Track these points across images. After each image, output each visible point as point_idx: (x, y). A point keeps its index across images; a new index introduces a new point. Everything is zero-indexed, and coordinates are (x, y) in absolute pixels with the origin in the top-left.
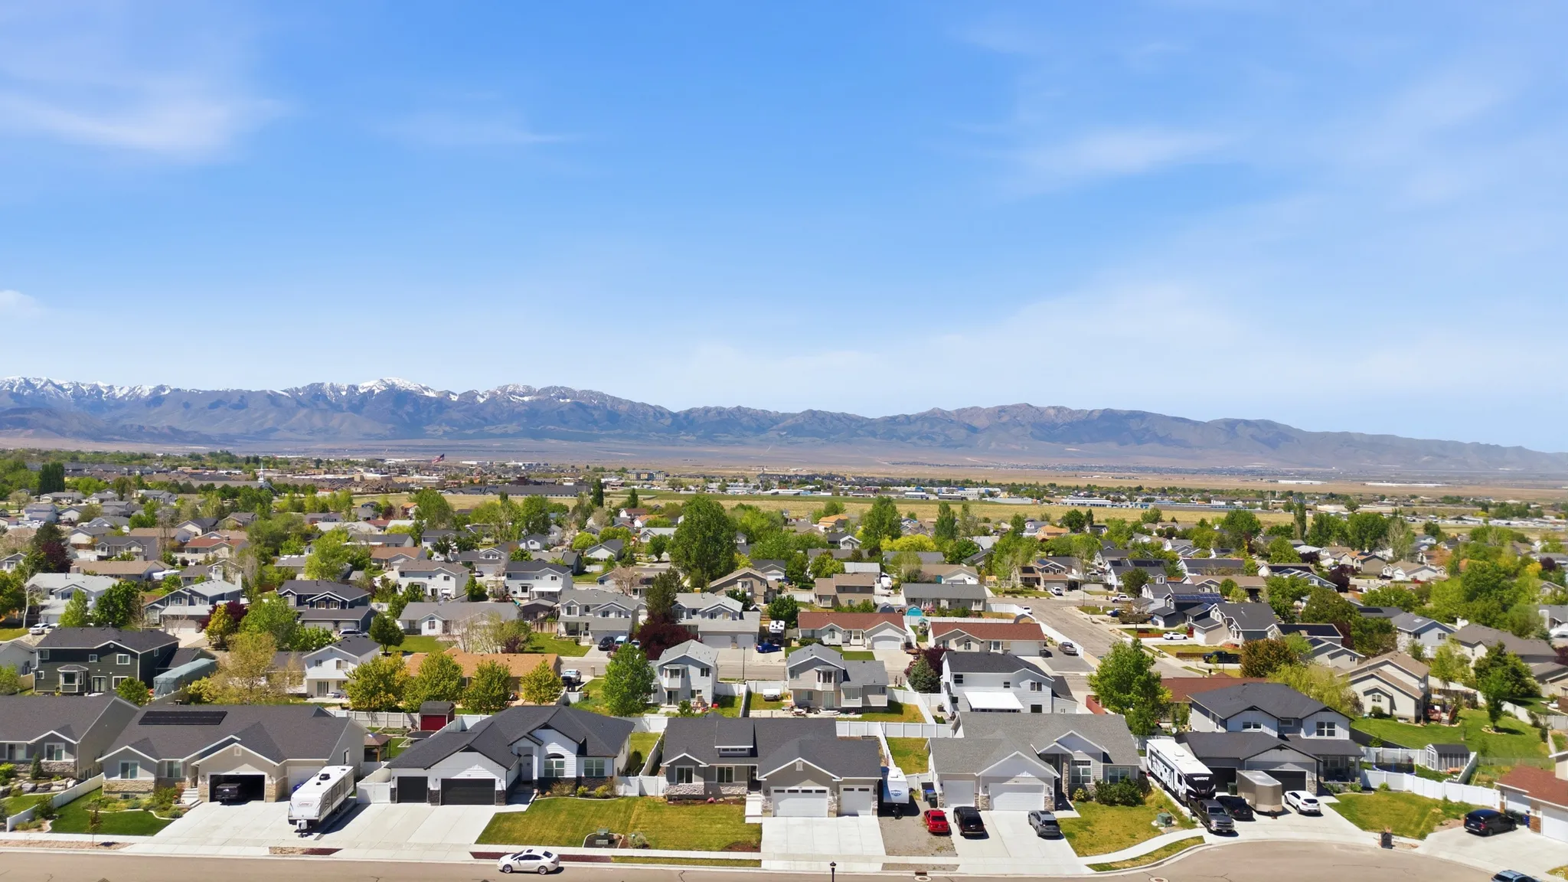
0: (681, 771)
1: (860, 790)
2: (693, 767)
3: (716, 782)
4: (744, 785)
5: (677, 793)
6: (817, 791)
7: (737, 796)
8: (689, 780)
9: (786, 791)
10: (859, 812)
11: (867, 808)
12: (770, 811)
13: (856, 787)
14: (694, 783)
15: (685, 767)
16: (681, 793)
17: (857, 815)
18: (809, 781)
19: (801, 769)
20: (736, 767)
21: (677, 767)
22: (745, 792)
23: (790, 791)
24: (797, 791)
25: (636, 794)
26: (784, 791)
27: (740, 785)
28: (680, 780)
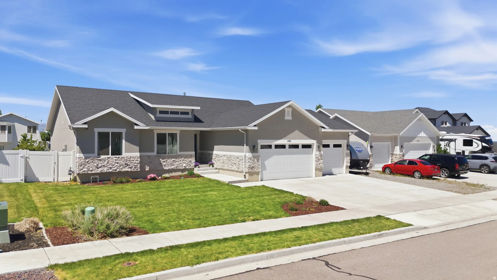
0: (103, 137)
1: (335, 146)
2: (123, 131)
3: (155, 153)
4: (191, 156)
5: (99, 171)
6: (304, 146)
7: (182, 171)
8: (117, 151)
9: (273, 147)
10: (334, 171)
11: (340, 166)
12: (258, 173)
13: (331, 143)
14: (125, 154)
15: (110, 130)
16: (105, 170)
17: (332, 174)
18: (297, 133)
19: (290, 118)
20: (181, 131)
21: (97, 130)
22: (193, 164)
23: (277, 147)
24: (283, 146)
25: (20, 178)
26: (270, 147)
27: (186, 157)
28: (103, 149)
